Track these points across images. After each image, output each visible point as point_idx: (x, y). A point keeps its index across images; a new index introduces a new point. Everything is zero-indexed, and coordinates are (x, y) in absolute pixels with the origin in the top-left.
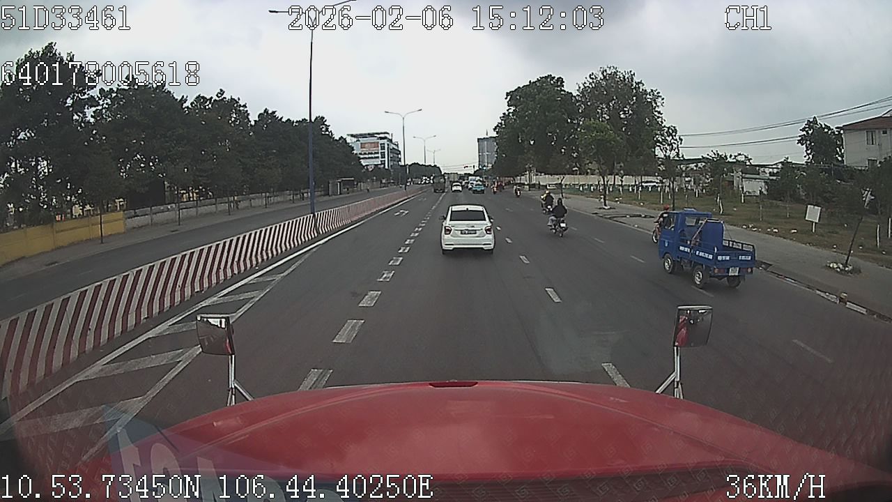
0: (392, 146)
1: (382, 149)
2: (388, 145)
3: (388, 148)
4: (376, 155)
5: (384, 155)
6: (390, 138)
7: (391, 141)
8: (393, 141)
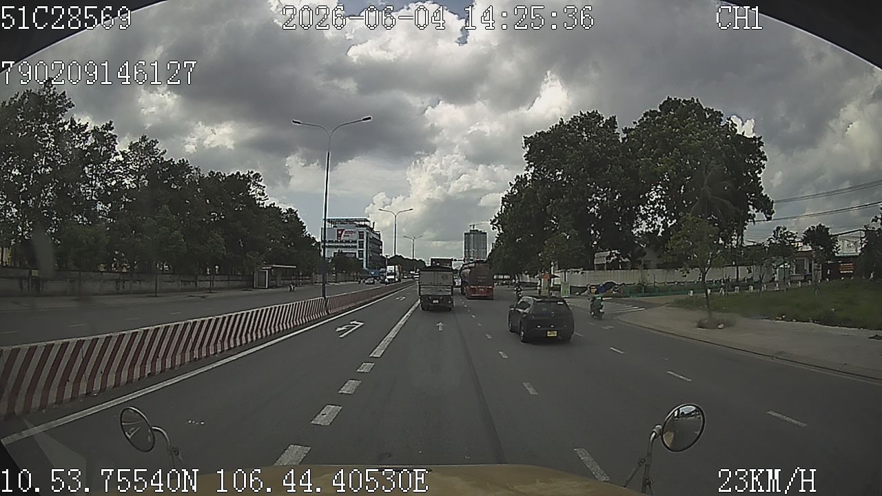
0: (372, 235)
1: (360, 238)
2: (367, 233)
3: (367, 239)
4: (354, 245)
5: (363, 244)
6: (372, 226)
7: (372, 229)
8: (375, 230)
